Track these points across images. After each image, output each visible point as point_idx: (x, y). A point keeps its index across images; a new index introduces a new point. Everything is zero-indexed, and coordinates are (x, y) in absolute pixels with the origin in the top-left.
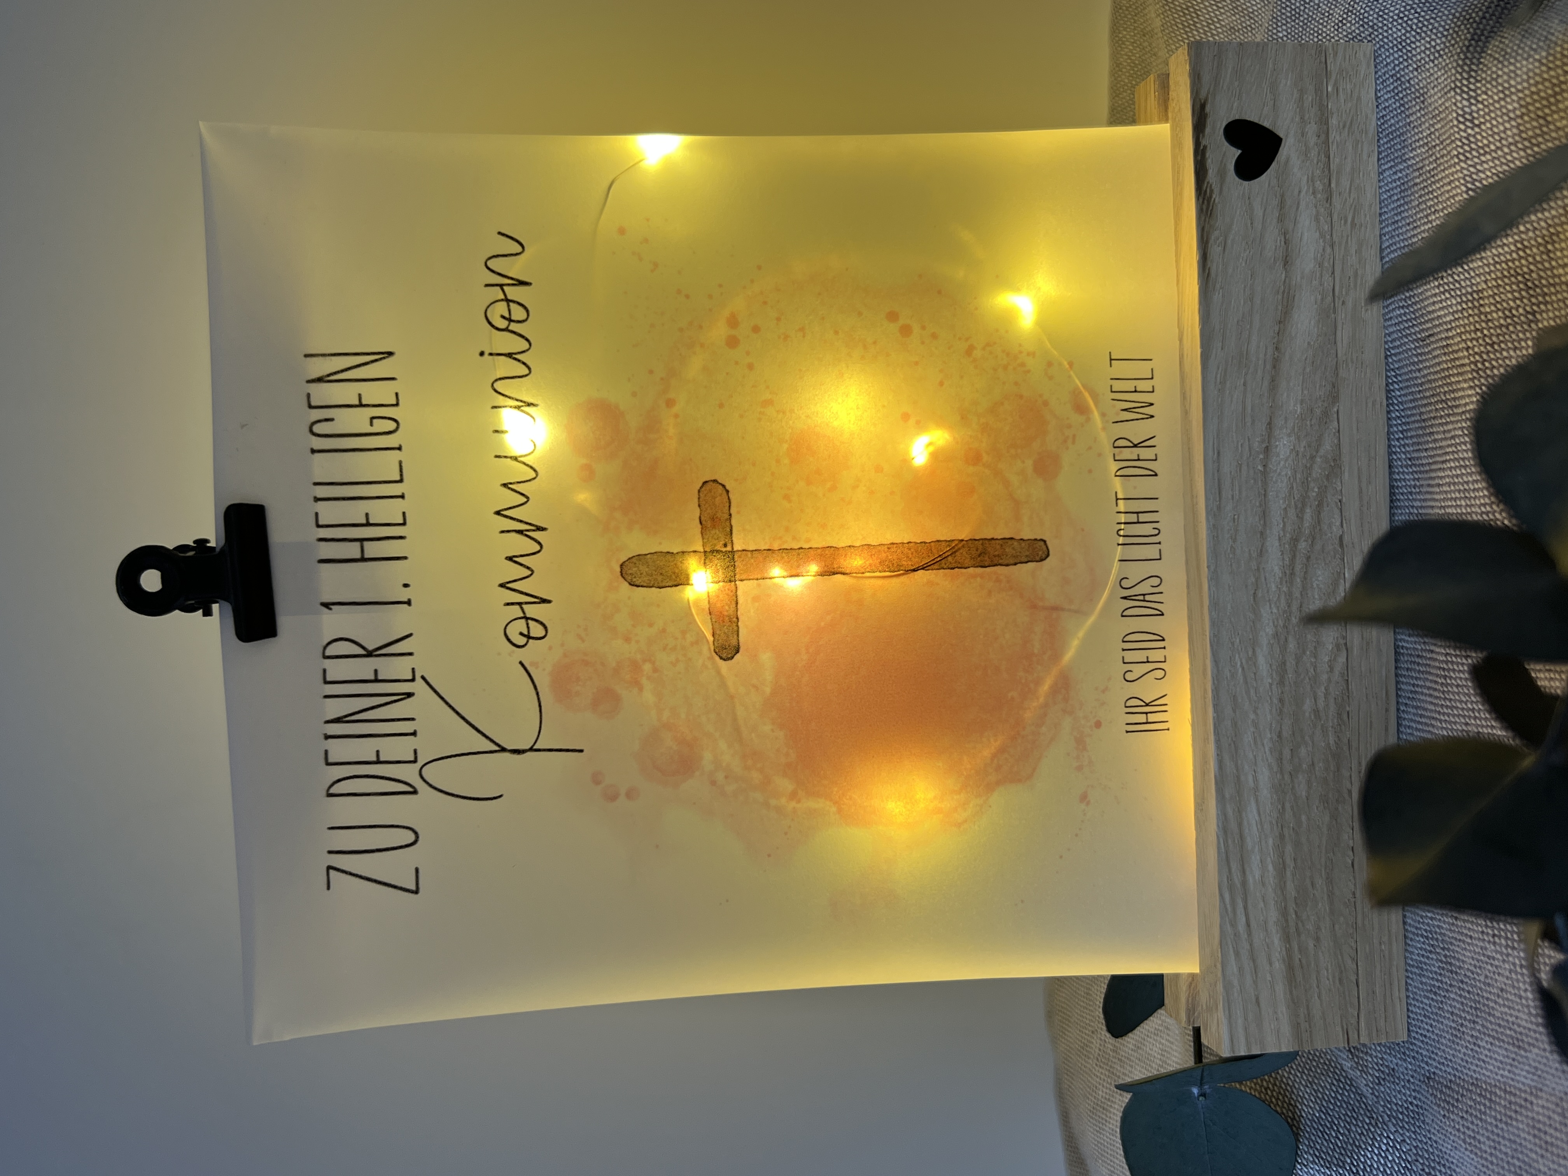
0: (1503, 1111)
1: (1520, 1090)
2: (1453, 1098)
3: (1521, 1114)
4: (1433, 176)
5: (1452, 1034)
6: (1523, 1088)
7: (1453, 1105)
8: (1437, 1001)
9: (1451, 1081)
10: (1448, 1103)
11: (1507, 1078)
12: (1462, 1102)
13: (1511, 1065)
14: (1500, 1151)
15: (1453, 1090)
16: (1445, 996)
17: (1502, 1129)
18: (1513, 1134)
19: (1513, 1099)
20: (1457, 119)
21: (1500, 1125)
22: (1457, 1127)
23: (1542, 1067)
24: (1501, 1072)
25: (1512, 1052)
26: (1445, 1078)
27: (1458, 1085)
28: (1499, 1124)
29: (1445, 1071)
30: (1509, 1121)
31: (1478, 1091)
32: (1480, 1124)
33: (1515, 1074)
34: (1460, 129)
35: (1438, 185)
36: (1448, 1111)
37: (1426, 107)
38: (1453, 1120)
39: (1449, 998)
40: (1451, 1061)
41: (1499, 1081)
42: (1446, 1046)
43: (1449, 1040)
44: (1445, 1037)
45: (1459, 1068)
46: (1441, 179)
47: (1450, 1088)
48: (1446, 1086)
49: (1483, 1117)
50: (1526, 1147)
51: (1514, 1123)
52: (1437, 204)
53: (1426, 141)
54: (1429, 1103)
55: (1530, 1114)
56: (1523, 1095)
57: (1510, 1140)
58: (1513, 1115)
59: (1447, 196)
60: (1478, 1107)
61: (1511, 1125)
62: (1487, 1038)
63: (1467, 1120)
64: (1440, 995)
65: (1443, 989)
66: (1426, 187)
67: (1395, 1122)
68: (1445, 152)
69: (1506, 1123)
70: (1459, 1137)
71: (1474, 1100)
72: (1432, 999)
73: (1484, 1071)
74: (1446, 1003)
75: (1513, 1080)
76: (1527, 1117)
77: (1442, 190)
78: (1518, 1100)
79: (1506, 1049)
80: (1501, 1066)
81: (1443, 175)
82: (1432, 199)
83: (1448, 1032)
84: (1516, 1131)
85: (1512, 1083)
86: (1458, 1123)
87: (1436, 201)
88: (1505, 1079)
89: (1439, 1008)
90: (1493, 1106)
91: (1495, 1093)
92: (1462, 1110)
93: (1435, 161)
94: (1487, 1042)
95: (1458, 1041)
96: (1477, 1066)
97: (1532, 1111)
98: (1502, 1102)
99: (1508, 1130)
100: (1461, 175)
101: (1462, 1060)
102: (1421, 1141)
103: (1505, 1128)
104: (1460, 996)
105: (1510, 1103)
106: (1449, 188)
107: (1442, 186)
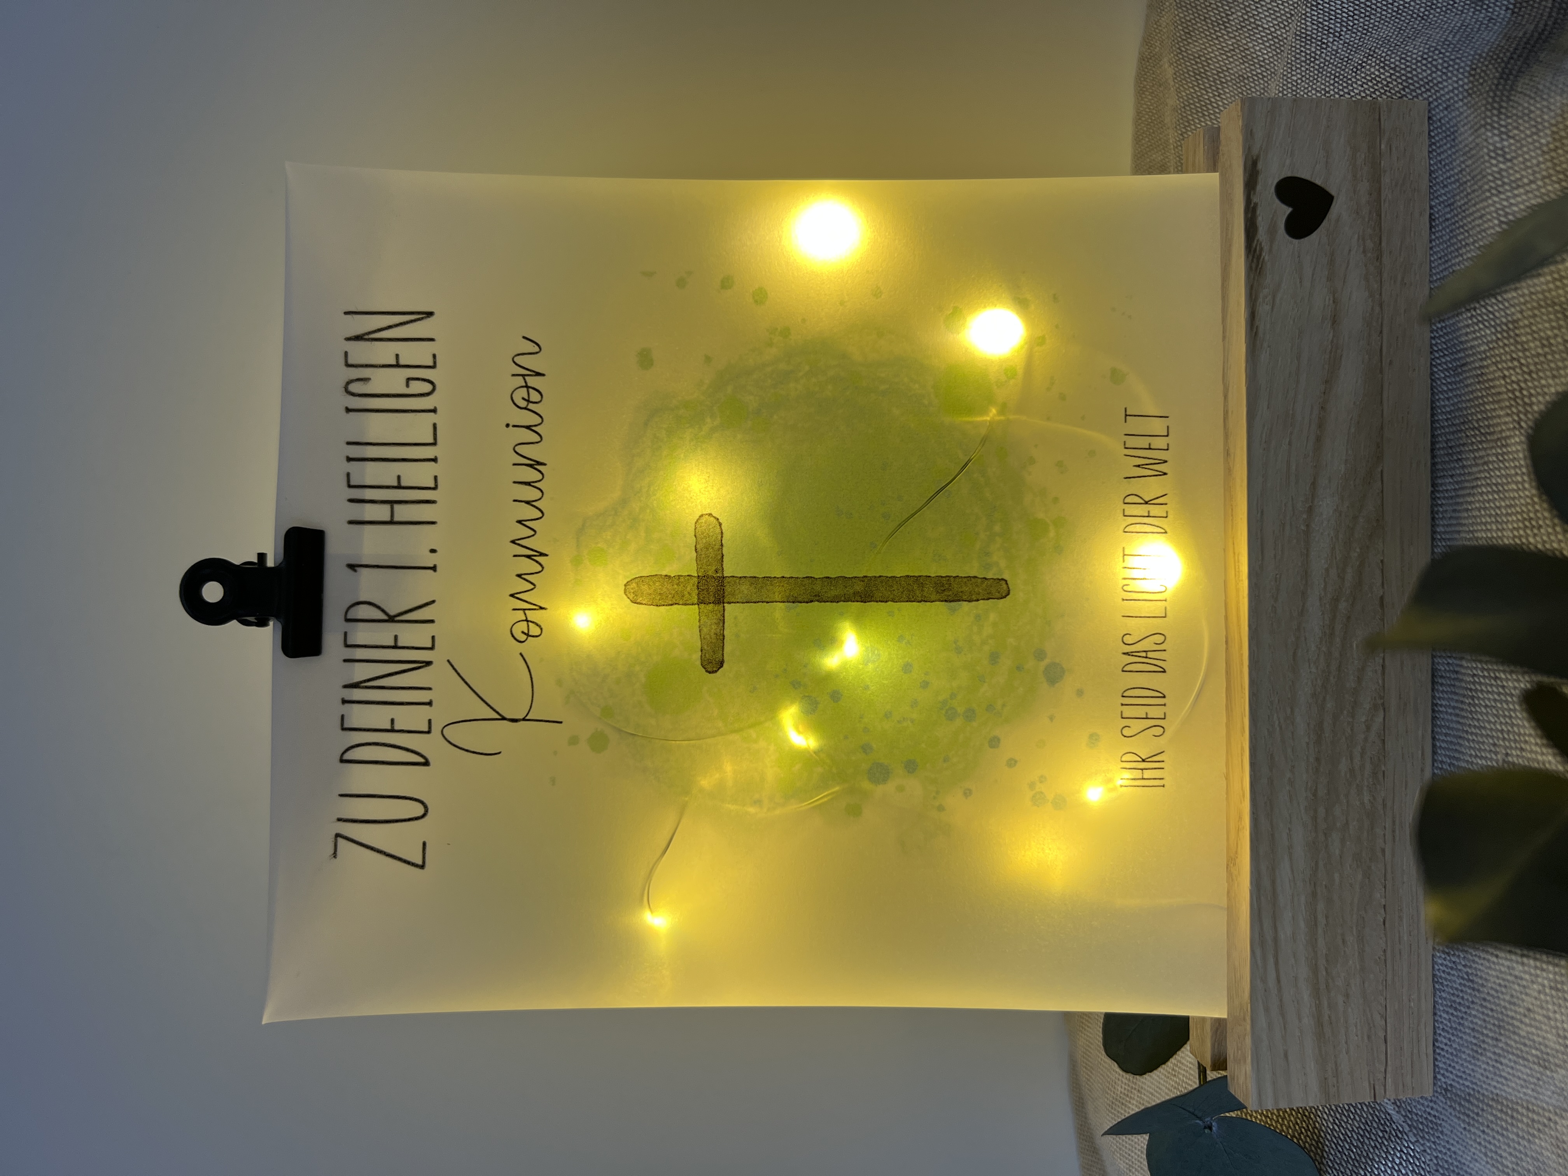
0: (1525, 1128)
1: (1543, 1108)
2: (1472, 1111)
3: (1544, 1133)
4: (1464, 211)
5: (1472, 1050)
6: (1546, 1107)
7: (1473, 1119)
8: (1457, 1017)
9: (1469, 1094)
11: (1531, 1096)
12: (1483, 1116)
13: (1536, 1084)
15: (1472, 1104)
16: (1466, 1013)
17: (1525, 1147)
18: (1536, 1152)
19: (1536, 1118)
20: (1488, 155)
21: (1522, 1143)
22: (1479, 1140)
24: (1525, 1091)
26: (1463, 1091)
27: (1478, 1099)
28: (1522, 1141)
29: (1463, 1084)
30: (1531, 1139)
31: (1500, 1108)
32: (1502, 1139)
33: (1538, 1093)
34: (1492, 165)
35: (1469, 220)
36: (1469, 1124)
37: (1457, 145)
38: (1472, 1133)
39: (1470, 1015)
40: (1470, 1075)
41: (1521, 1098)
42: (1465, 1060)
43: (1469, 1055)
44: (1464, 1052)
45: (1479, 1083)
46: (1471, 214)
47: (1469, 1101)
48: (1465, 1099)
49: (1505, 1133)
51: (1537, 1142)
52: (1467, 238)
53: (1456, 177)
56: (1546, 1114)
58: (1535, 1133)
59: (1478, 229)
60: (1500, 1122)
61: (1534, 1143)
62: (1509, 1056)
63: (1488, 1134)
64: (1460, 1011)
65: (1464, 1005)
66: (1457, 222)
67: (1416, 1132)
68: (1476, 187)
69: (1529, 1141)
70: (1480, 1150)
71: (1495, 1116)
72: (1452, 1014)
73: (1507, 1088)
74: (1467, 1019)
75: (1536, 1098)
76: (1550, 1135)
77: (1473, 224)
78: (1541, 1119)
80: (1524, 1084)
81: (1474, 209)
82: (1462, 233)
83: (1468, 1047)
84: (1538, 1149)
85: (1535, 1101)
86: (1479, 1136)
87: (1467, 234)
88: (1526, 1097)
89: (1460, 1024)
90: (1514, 1122)
91: (1517, 1111)
92: (1482, 1124)
93: (1466, 196)
94: (1509, 1060)
95: (1479, 1057)
96: (1498, 1082)
98: (1525, 1120)
99: (1531, 1148)
100: (1492, 209)
101: (1482, 1075)
102: (1440, 1152)
103: (1528, 1145)
104: (1483, 1013)
105: (1533, 1121)
106: (1481, 221)
107: (1473, 220)
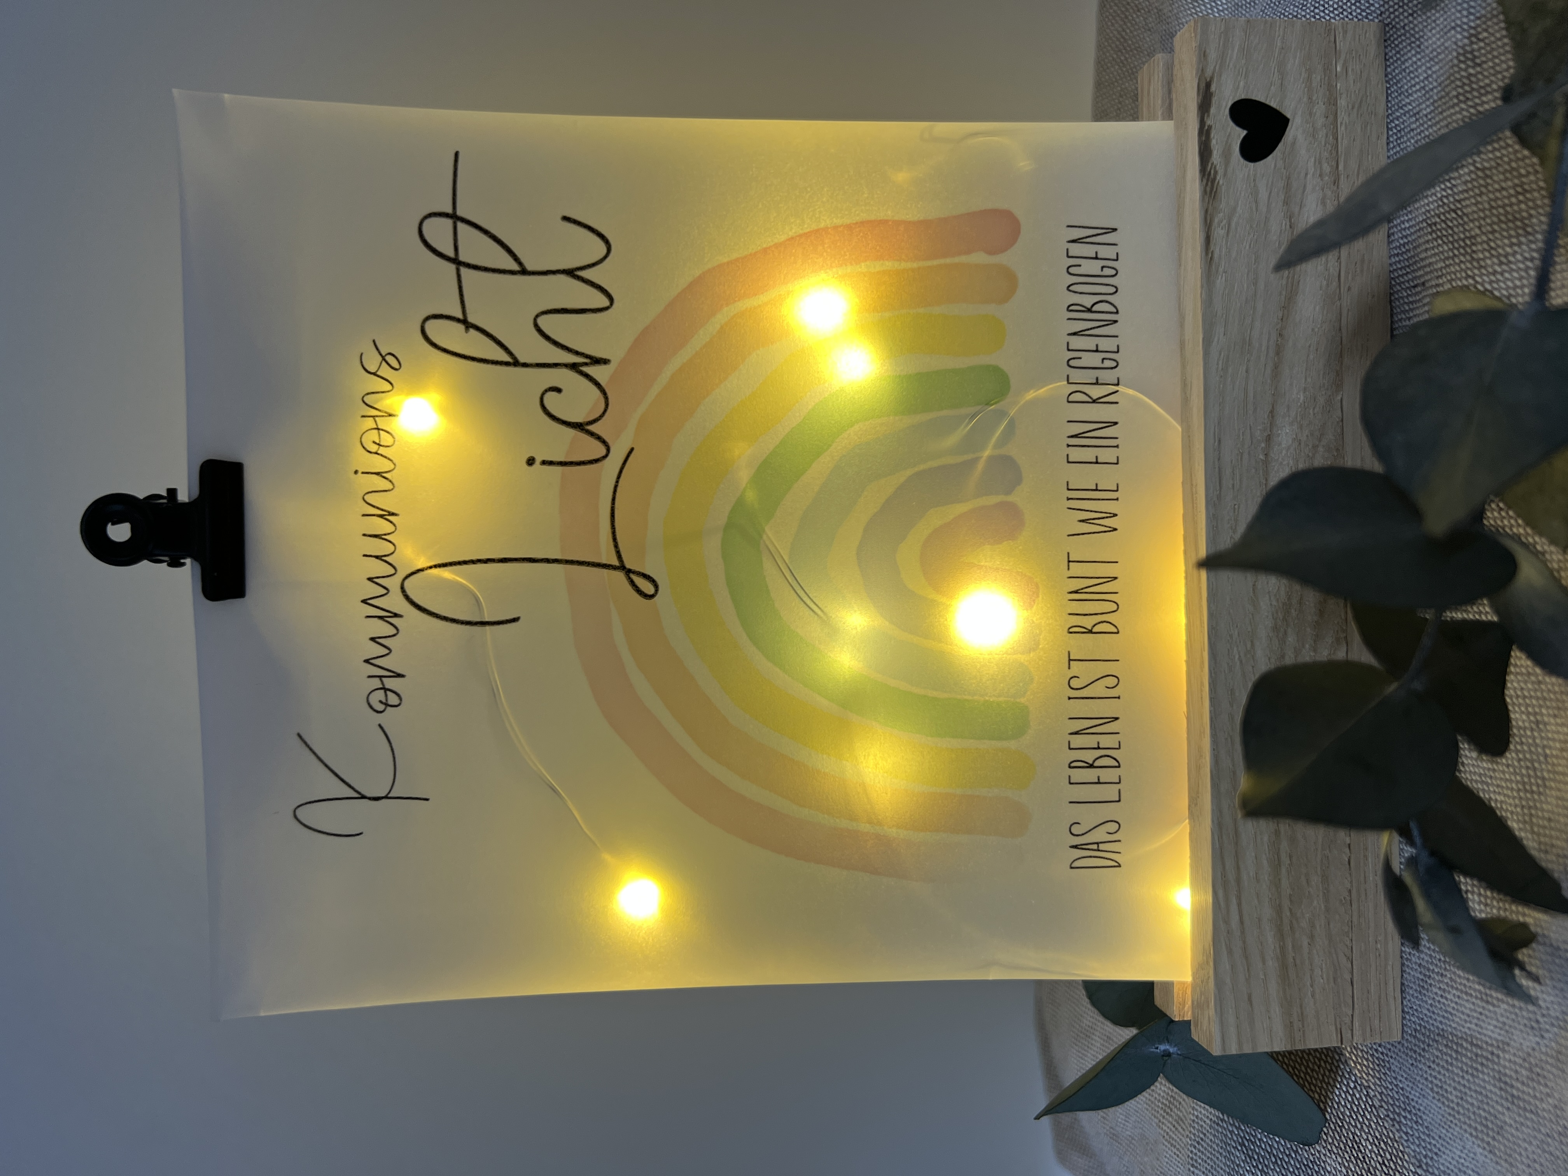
0: (1470, 1063)
1: (1487, 1043)
2: (1419, 1047)
3: (1487, 1067)
6: (1490, 1041)
10: (1415, 1052)
11: (1474, 1031)
12: (1428, 1051)
13: (1478, 1019)
14: (1467, 1101)
17: (1468, 1081)
18: (1479, 1085)
19: (1479, 1052)
21: (1466, 1077)
22: (1425, 1076)
23: (1509, 1022)
24: (1468, 1025)
25: (1479, 1007)
28: (1465, 1075)
30: (1475, 1073)
31: (1445, 1042)
32: (1447, 1075)
33: (1482, 1028)
36: (1416, 1059)
41: (1465, 1033)
45: (1425, 1019)
49: (1450, 1068)
50: (1491, 1099)
51: (1481, 1076)
55: (1496, 1067)
56: (1490, 1049)
57: (1476, 1091)
58: (1480, 1068)
61: (1478, 1077)
62: (1455, 992)
63: (1434, 1070)
69: (1472, 1075)
70: (1427, 1086)
71: (1441, 1051)
73: (1452, 1023)
75: (1479, 1033)
76: (1493, 1070)
78: (1485, 1054)
79: (1473, 1004)
80: (1467, 1018)
84: (1482, 1083)
85: (1478, 1036)
86: (1426, 1072)
88: (1472, 1032)
90: (1459, 1057)
91: (1462, 1045)
94: (1454, 995)
96: (1443, 1017)
97: (1498, 1064)
98: (1469, 1054)
99: (1474, 1082)
101: (1429, 1010)
103: (1471, 1079)
105: (1477, 1055)
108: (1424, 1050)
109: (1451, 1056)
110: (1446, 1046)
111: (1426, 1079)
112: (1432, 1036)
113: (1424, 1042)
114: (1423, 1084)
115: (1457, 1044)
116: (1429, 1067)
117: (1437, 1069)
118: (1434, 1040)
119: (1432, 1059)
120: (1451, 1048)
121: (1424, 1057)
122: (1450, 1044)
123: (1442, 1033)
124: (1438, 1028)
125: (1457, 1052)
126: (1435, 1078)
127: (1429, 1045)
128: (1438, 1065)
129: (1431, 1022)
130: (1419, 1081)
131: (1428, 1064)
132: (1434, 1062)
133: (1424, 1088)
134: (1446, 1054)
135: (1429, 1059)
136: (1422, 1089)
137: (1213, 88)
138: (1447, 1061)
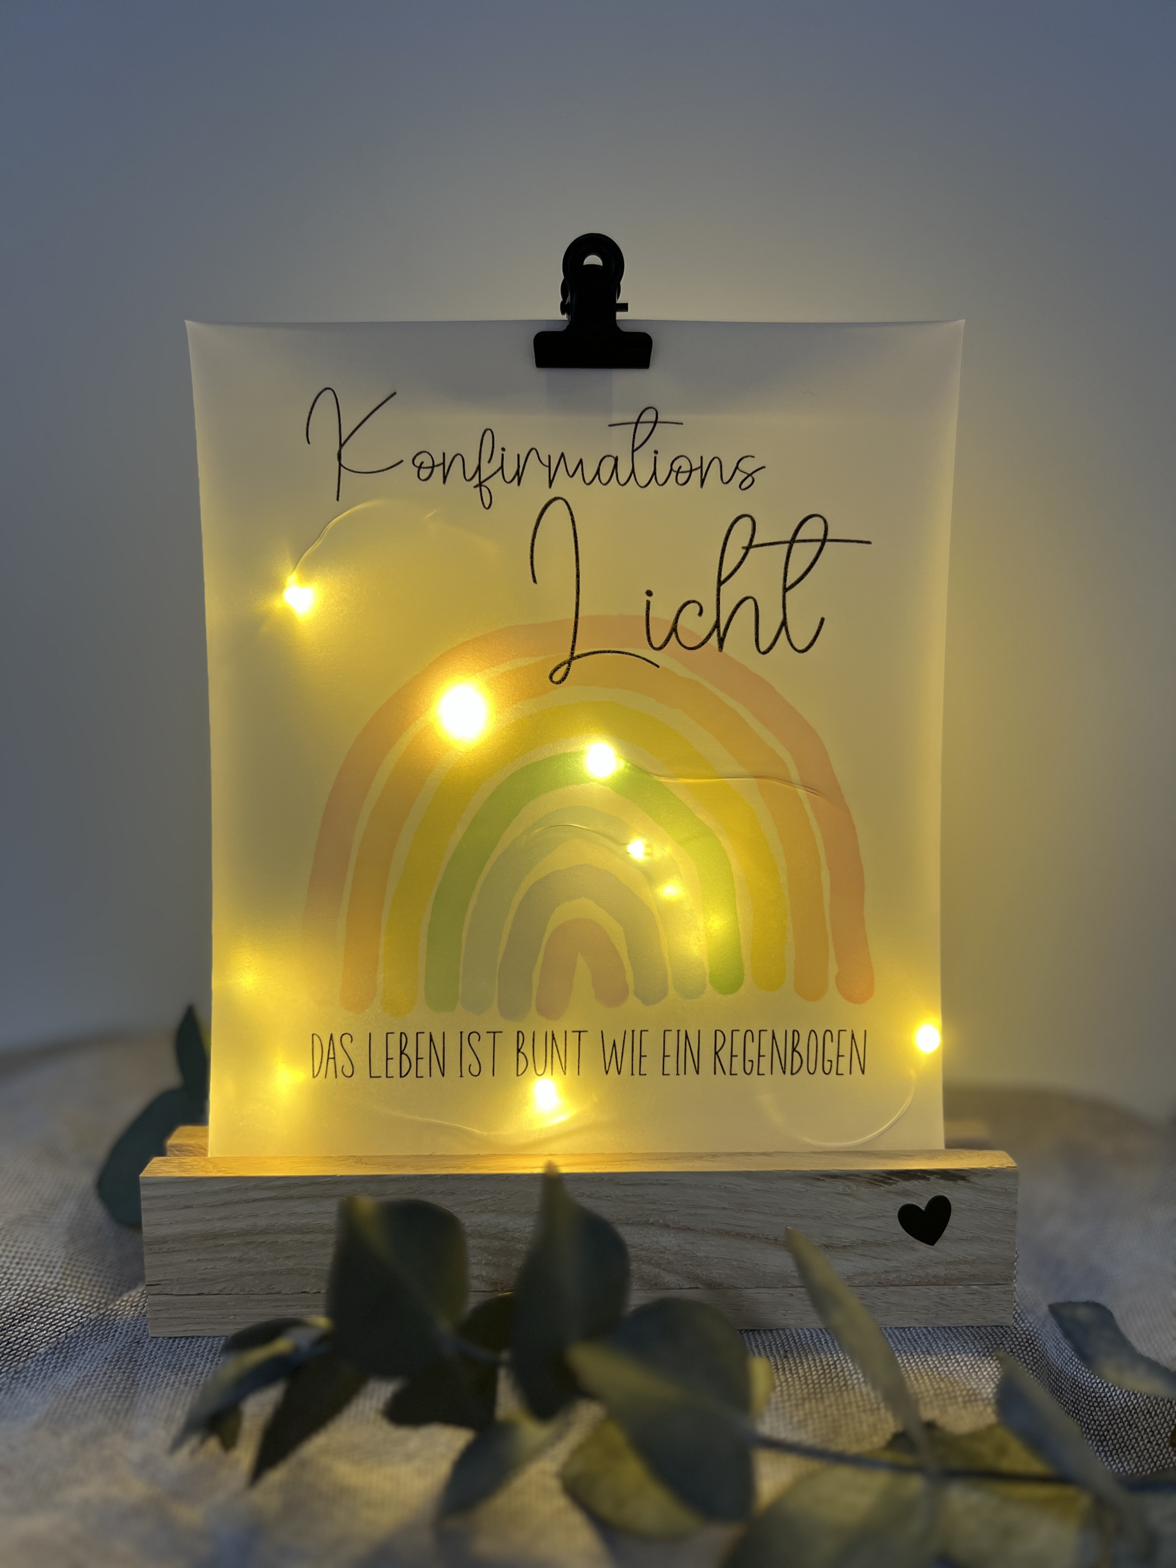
0: (111, 1407)
2: (122, 1364)
5: (175, 1365)
7: (116, 1365)
9: (136, 1363)
10: (117, 1361)
11: (140, 1411)
12: (119, 1372)
15: (128, 1363)
21: (99, 1404)
22: (97, 1370)
24: (145, 1406)
26: (139, 1357)
27: (133, 1368)
29: (144, 1357)
31: (127, 1386)
32: (99, 1389)
33: (143, 1417)
38: (103, 1366)
40: (153, 1363)
41: (137, 1403)
42: (166, 1359)
43: (170, 1362)
44: (173, 1358)
45: (147, 1369)
48: (131, 1359)
49: (106, 1391)
54: (117, 1345)
60: (115, 1386)
63: (103, 1377)
69: (101, 1410)
70: (89, 1371)
71: (120, 1383)
73: (144, 1391)
75: (138, 1415)
83: (177, 1361)
85: (135, 1415)
86: (101, 1371)
88: (138, 1409)
91: (126, 1401)
95: (170, 1369)
96: (149, 1385)
108: (120, 1368)
109: (116, 1391)
110: (125, 1388)
111: (95, 1371)
112: (132, 1375)
113: (127, 1368)
114: (90, 1368)
115: (127, 1397)
116: (105, 1373)
117: (104, 1380)
118: (129, 1377)
119: (113, 1375)
120: (123, 1392)
121: (114, 1368)
122: (126, 1390)
123: (135, 1383)
124: (140, 1380)
125: (120, 1396)
126: (96, 1379)
127: (124, 1372)
128: (108, 1381)
129: (145, 1374)
130: (92, 1365)
131: (108, 1372)
132: (110, 1377)
133: (87, 1369)
134: (118, 1388)
135: (112, 1372)
136: (85, 1368)
137: (961, 1182)
138: (111, 1388)
